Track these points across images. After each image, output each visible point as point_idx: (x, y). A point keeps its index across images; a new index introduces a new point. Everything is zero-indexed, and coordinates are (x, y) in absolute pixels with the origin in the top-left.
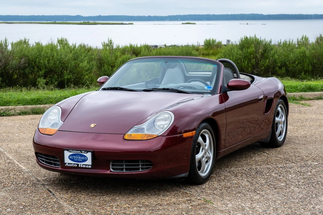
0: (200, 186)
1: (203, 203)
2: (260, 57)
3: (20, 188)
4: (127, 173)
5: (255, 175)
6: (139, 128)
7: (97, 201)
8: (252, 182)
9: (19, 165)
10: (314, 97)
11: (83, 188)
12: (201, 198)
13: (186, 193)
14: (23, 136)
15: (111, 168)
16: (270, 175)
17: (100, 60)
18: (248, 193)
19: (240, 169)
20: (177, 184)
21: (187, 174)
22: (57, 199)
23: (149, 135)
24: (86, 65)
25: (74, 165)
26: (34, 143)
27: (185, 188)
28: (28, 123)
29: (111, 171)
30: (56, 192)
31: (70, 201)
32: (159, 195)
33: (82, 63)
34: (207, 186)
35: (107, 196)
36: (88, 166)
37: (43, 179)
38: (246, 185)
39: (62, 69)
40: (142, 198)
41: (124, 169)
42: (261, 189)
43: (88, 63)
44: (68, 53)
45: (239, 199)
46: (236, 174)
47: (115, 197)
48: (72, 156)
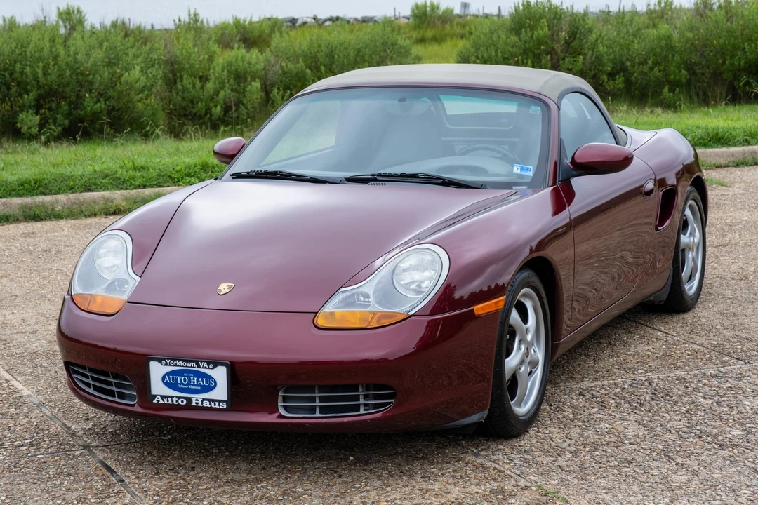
0: (515, 442)
1: (538, 500)
2: (562, 52)
3: (26, 459)
4: (324, 420)
5: (653, 403)
6: (353, 294)
8: (651, 425)
9: (12, 383)
10: (728, 159)
11: (200, 457)
12: (529, 484)
13: (485, 468)
14: (11, 290)
15: (279, 408)
16: (693, 402)
17: (172, 63)
18: (651, 463)
19: (606, 382)
20: (451, 437)
21: (485, 416)
22: (133, 494)
23: (384, 315)
24: (137, 78)
25: (177, 401)
27: (475, 451)
28: (16, 247)
29: (282, 413)
30: (125, 470)
32: (410, 475)
33: (127, 74)
34: (534, 441)
35: (270, 482)
36: (217, 403)
38: (638, 438)
39: (78, 88)
40: (366, 486)
41: (318, 410)
42: (684, 448)
43: (142, 71)
44: (94, 49)
45: (633, 484)
46: (602, 402)
47: (292, 485)
48: (173, 375)
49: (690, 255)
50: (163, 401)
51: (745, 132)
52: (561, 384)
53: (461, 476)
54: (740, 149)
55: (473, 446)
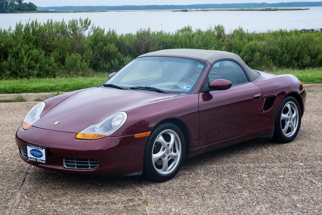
0: (160, 184)
1: (139, 204)
4: (78, 170)
5: (226, 174)
8: (214, 182)
11: (55, 179)
12: (144, 199)
13: (137, 192)
16: (241, 175)
18: (194, 195)
19: (221, 166)
20: (142, 180)
21: (141, 173)
22: (20, 189)
23: (99, 136)
25: (34, 160)
29: (64, 167)
30: (28, 181)
36: (43, 161)
37: (34, 167)
41: (76, 166)
48: (33, 151)
49: (288, 122)
50: (30, 159)
55: (145, 184)
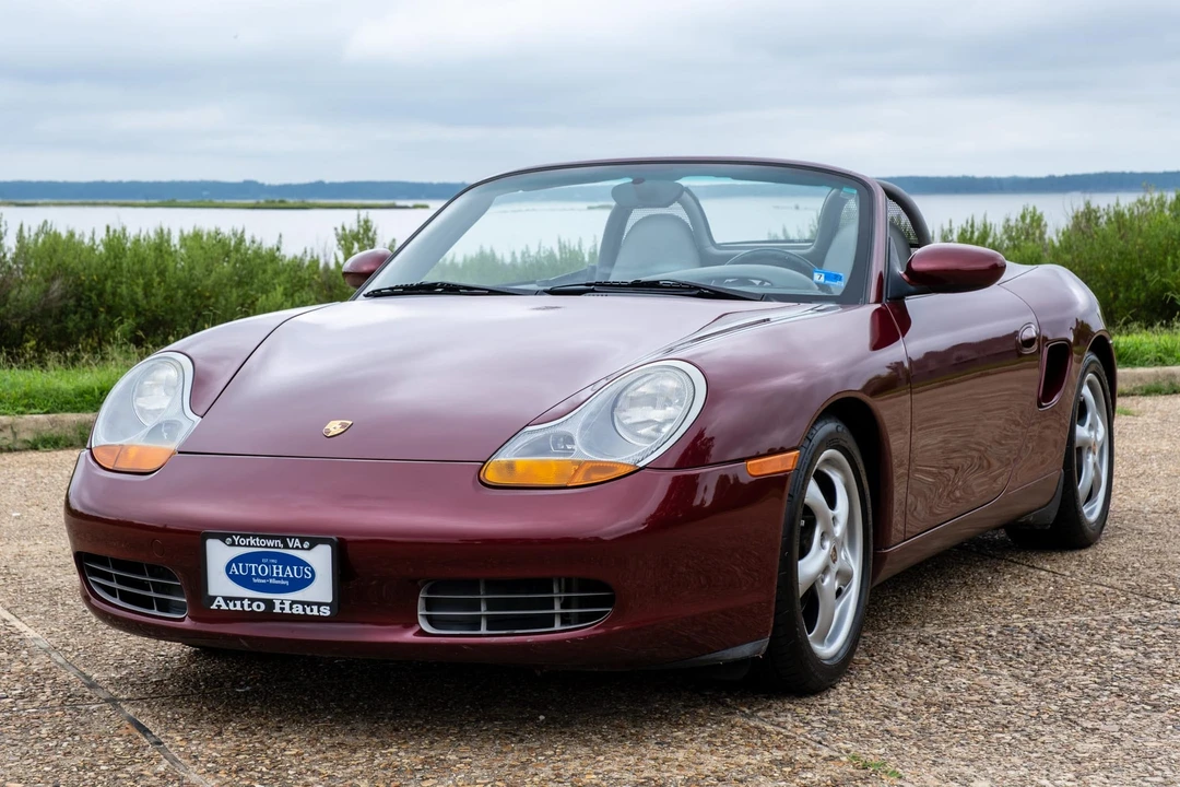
0: (813, 700)
1: (851, 774)
3: (8, 714)
4: (494, 639)
5: (1038, 653)
6: (546, 438)
7: (360, 768)
8: (1037, 680)
9: (11, 624)
10: (1134, 385)
11: (293, 715)
12: (836, 754)
13: (762, 732)
14: (41, 519)
15: (420, 618)
16: (1104, 653)
17: (330, 287)
18: (1040, 728)
19: (960, 629)
20: (707, 693)
21: (764, 648)
22: (174, 761)
23: (598, 467)
25: (250, 606)
26: (70, 511)
27: (747, 711)
29: (422, 630)
30: (167, 729)
31: (236, 772)
32: (638, 740)
33: (264, 296)
34: (845, 700)
35: (404, 747)
36: (315, 608)
37: (111, 679)
38: (1017, 696)
39: (194, 317)
40: (563, 753)
41: (484, 623)
42: (1094, 709)
43: (286, 295)
44: (218, 262)
45: (1011, 754)
46: (956, 652)
47: (439, 752)
48: (244, 563)
49: (1090, 459)
50: (228, 605)
51: (1158, 347)
52: (889, 630)
53: (722, 742)
54: (1152, 370)
55: (744, 705)
